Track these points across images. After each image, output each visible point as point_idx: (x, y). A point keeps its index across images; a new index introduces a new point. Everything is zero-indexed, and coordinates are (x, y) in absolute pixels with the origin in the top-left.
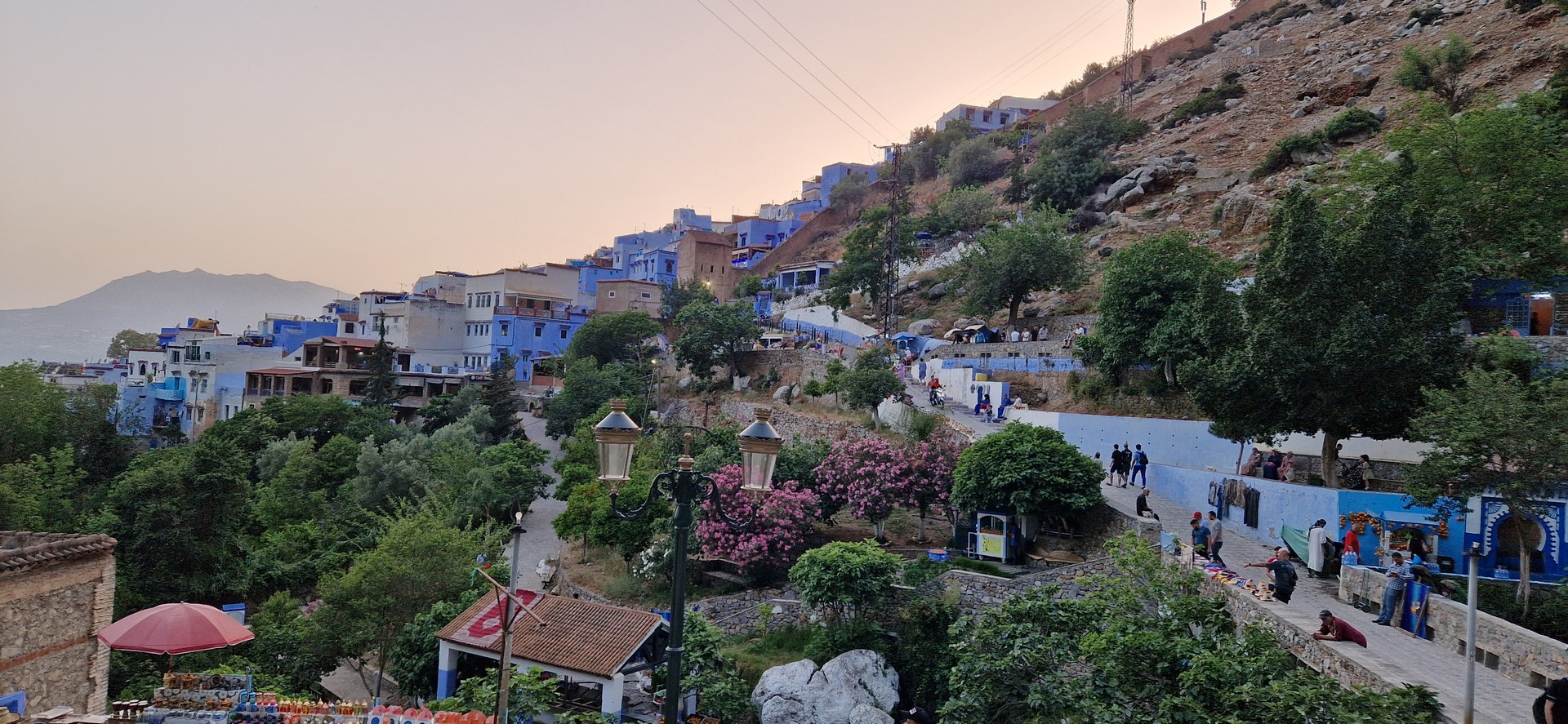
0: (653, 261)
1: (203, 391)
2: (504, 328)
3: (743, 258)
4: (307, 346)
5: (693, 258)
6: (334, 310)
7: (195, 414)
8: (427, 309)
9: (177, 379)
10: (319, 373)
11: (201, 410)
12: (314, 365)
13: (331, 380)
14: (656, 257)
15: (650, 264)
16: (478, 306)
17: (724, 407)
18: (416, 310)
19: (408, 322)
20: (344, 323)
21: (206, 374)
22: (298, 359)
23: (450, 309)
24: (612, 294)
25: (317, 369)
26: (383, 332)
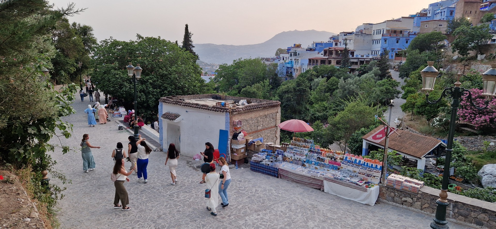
0: (444, 12)
1: (298, 64)
2: (385, 41)
3: (486, 6)
4: (324, 50)
5: (462, 9)
6: (332, 39)
7: (296, 71)
8: (360, 36)
9: (291, 61)
10: (328, 58)
11: (297, 70)
12: (326, 56)
13: (331, 60)
14: (446, 10)
15: (443, 13)
16: (377, 34)
17: (473, 67)
18: (356, 37)
19: (354, 41)
20: (335, 43)
21: (298, 60)
22: (322, 54)
23: (367, 36)
24: (426, 26)
25: (327, 57)
26: (346, 45)
